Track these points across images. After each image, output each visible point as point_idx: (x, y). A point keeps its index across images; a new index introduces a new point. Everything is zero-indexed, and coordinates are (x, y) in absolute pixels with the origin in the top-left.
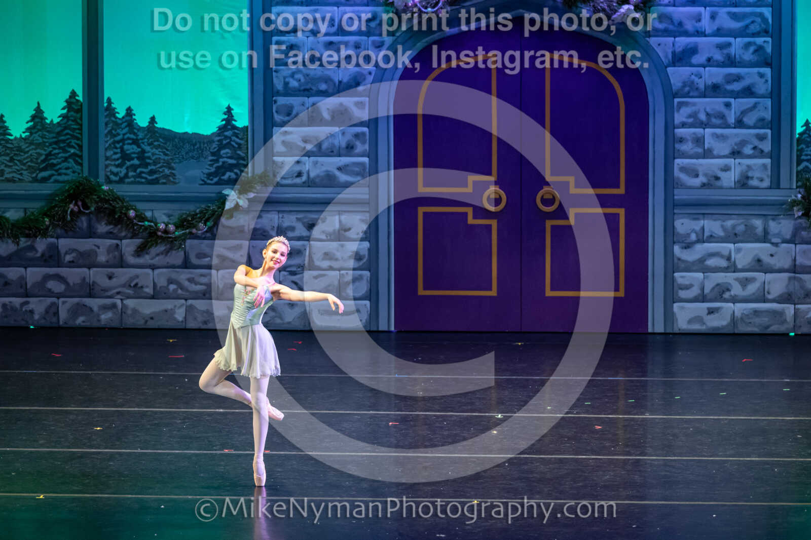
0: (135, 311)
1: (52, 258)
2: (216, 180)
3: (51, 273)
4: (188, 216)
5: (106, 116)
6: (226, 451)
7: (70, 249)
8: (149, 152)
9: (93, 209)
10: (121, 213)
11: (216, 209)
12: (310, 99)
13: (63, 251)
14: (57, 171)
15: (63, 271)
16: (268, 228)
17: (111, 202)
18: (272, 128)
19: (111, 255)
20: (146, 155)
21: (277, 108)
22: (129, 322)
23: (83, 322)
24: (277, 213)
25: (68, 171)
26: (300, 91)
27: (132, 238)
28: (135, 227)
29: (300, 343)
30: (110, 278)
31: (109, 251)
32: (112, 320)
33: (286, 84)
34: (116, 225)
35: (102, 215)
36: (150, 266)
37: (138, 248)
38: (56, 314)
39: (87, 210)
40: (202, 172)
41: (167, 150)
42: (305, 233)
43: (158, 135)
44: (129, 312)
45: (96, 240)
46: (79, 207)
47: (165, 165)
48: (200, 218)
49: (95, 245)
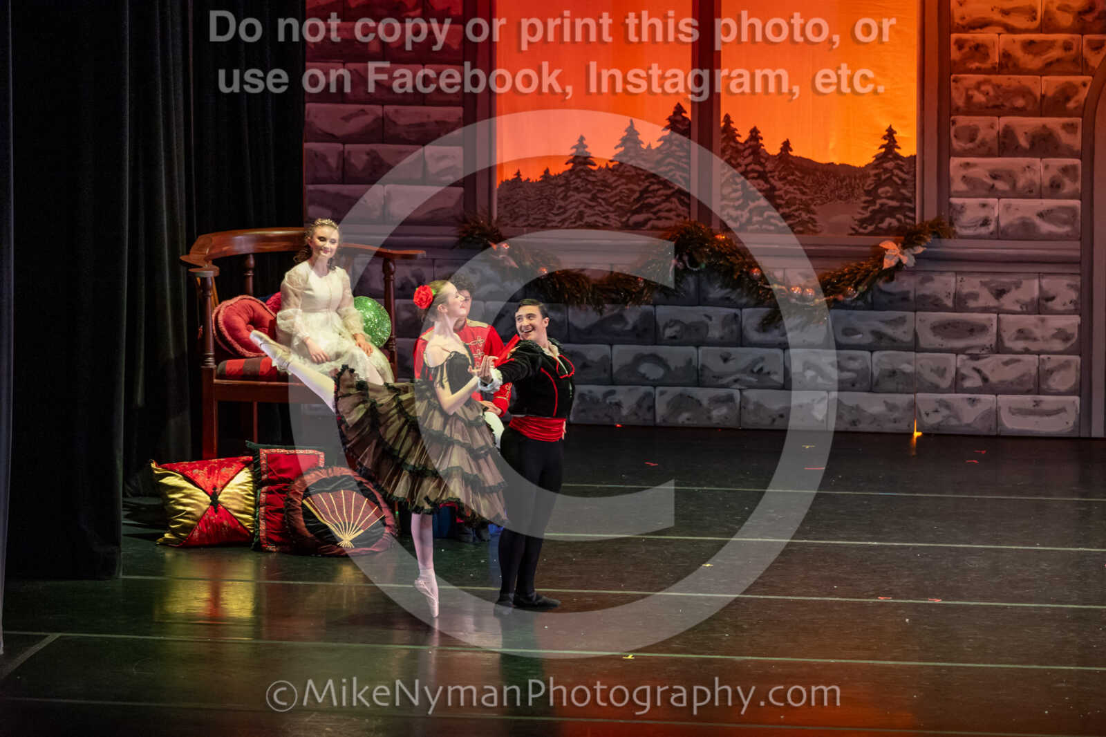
0: (759, 406)
1: (647, 332)
2: (871, 228)
3: (646, 353)
4: (833, 276)
5: (724, 139)
6: (881, 599)
7: (671, 321)
8: (780, 189)
9: (703, 266)
10: (742, 271)
11: (871, 268)
12: (1001, 119)
13: (661, 323)
14: (655, 213)
15: (662, 351)
16: (942, 295)
17: (729, 257)
18: (950, 158)
19: (727, 330)
20: (777, 193)
21: (956, 131)
22: (750, 420)
23: (688, 419)
24: (954, 274)
25: (671, 214)
26: (987, 108)
27: (756, 306)
28: (761, 292)
29: (984, 452)
30: (726, 360)
31: (725, 322)
32: (727, 418)
33: (969, 98)
34: (734, 289)
35: (716, 274)
36: (780, 344)
37: (764, 320)
38: (652, 408)
39: (695, 267)
40: (853, 217)
41: (804, 186)
42: (993, 303)
43: (793, 166)
44: (751, 407)
45: (707, 308)
46: (684, 262)
47: (801, 207)
48: (848, 280)
49: (706, 316)
